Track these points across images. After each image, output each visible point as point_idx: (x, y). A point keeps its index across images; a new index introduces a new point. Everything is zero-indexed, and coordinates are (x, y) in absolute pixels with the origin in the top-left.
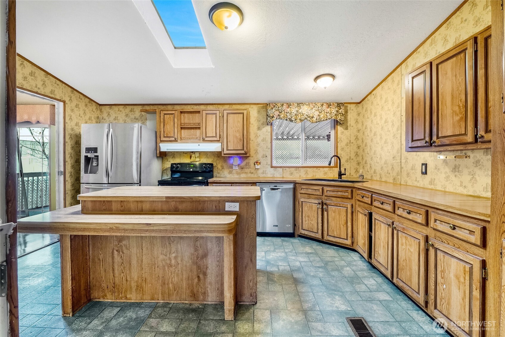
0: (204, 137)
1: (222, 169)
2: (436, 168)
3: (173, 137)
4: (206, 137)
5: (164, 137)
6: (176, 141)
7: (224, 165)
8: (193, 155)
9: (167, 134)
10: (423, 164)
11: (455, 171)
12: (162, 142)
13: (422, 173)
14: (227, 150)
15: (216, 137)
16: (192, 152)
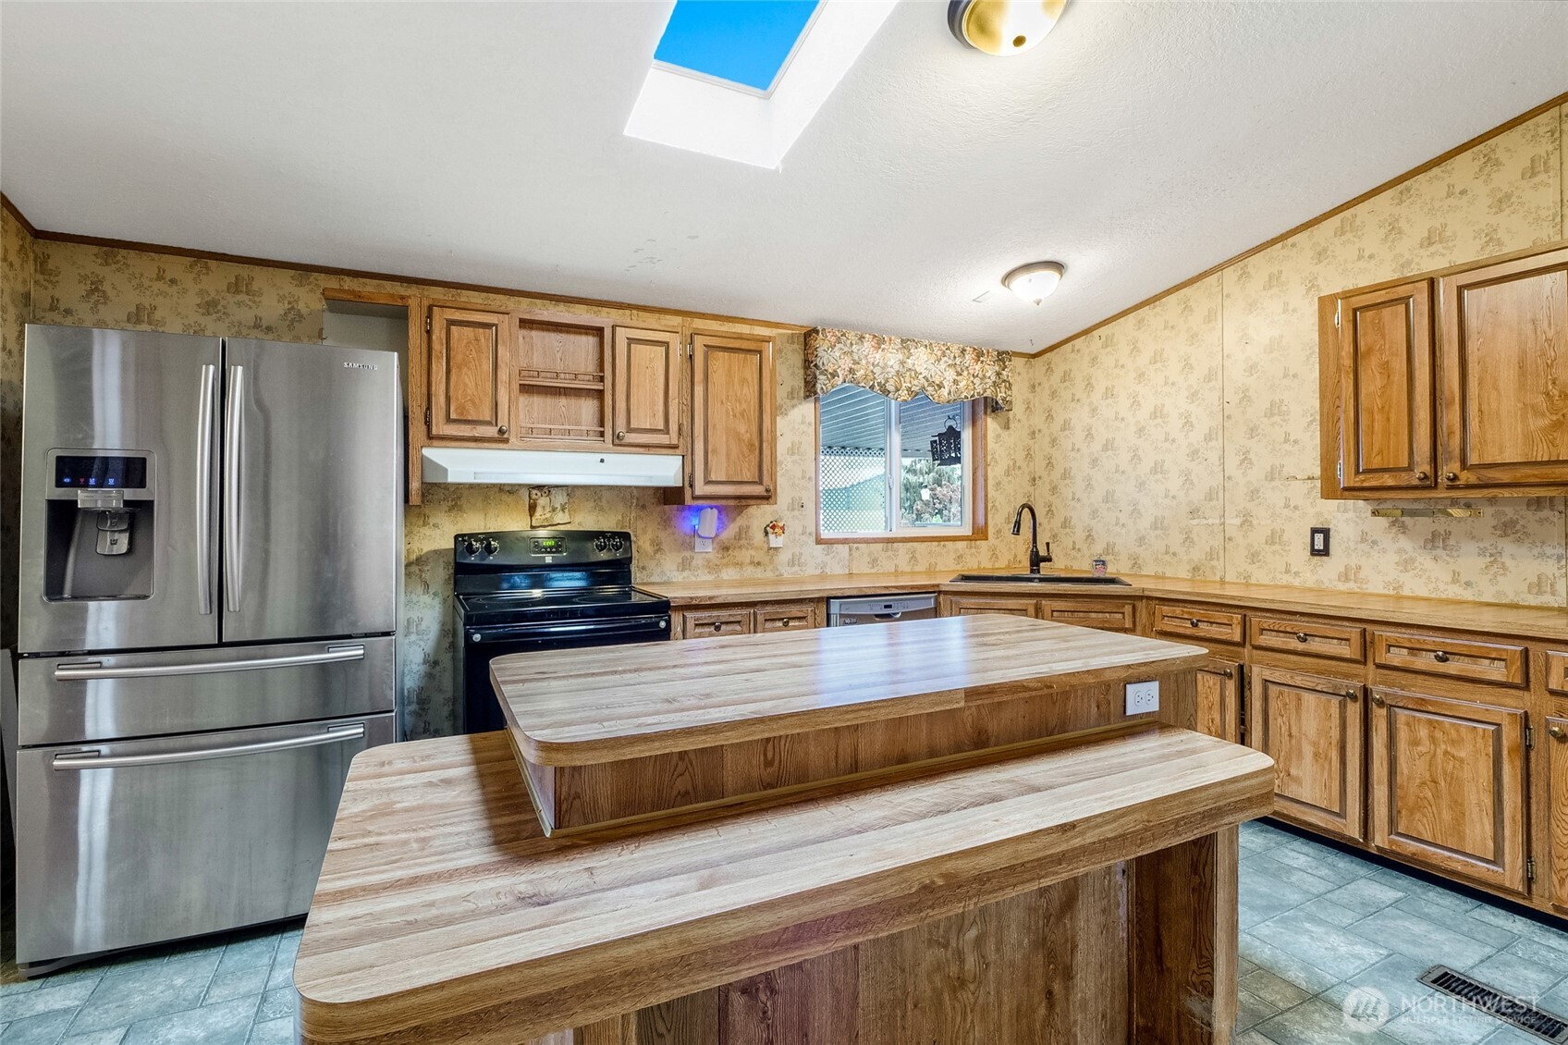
0: (621, 428)
1: (656, 552)
2: (1363, 540)
3: (488, 423)
4: (630, 430)
5: (449, 420)
6: (501, 438)
7: (663, 535)
8: (542, 501)
9: (462, 408)
10: (1314, 531)
11: (1434, 547)
12: (435, 443)
13: (1315, 552)
14: (708, 482)
15: (666, 431)
16: (540, 487)
